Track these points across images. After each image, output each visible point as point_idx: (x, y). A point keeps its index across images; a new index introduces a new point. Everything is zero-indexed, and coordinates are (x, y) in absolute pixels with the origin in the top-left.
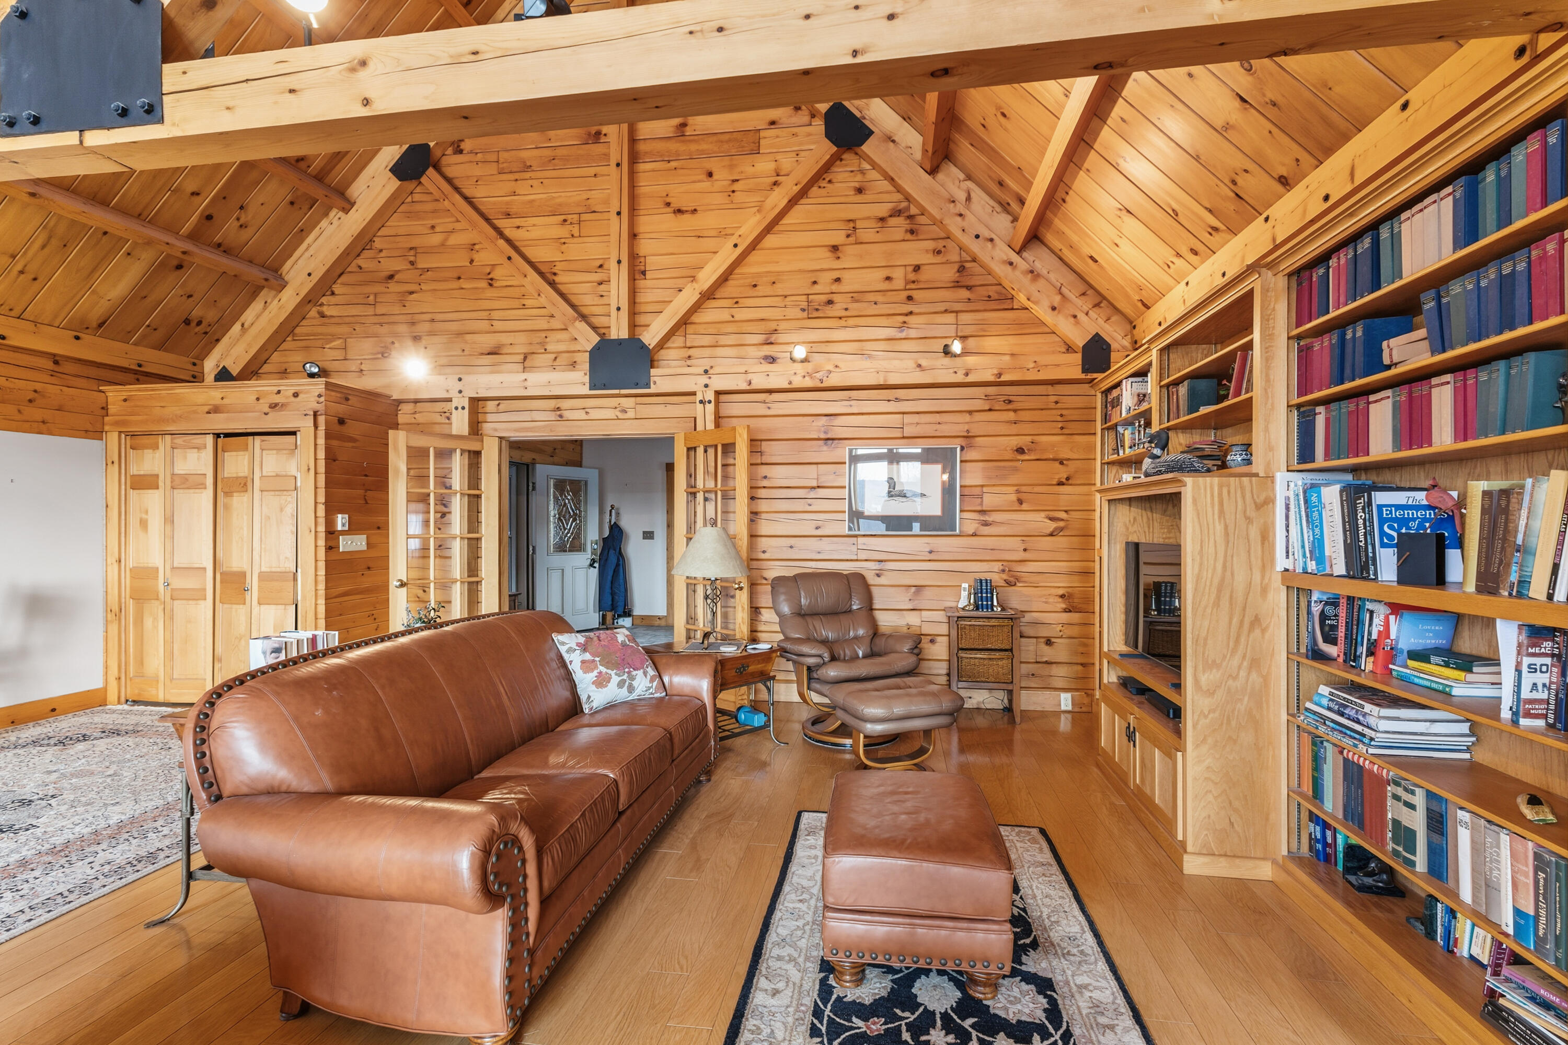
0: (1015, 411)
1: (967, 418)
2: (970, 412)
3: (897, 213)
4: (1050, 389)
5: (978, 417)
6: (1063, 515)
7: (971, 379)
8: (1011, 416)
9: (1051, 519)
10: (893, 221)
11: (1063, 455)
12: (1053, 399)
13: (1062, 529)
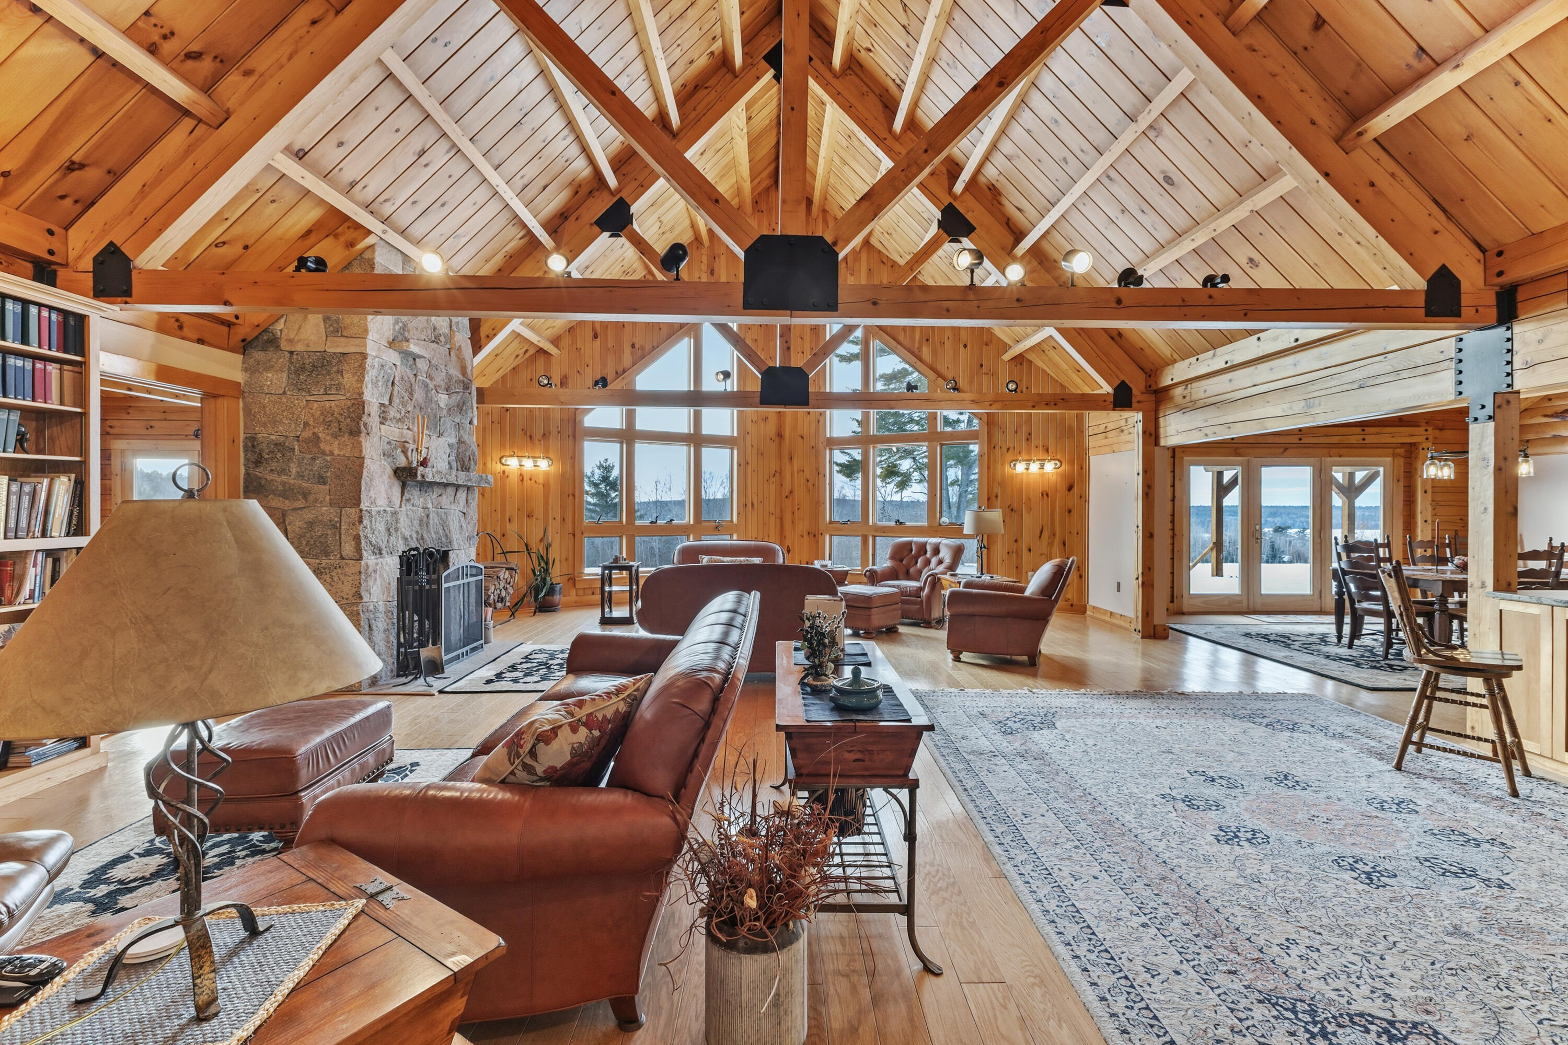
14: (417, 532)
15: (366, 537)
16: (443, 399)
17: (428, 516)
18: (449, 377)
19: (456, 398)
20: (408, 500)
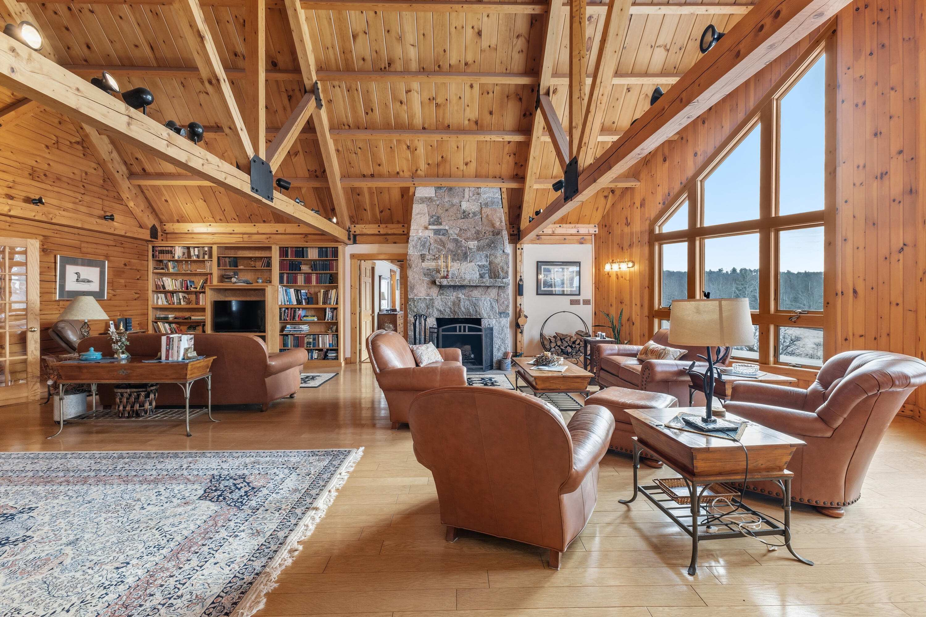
0: (124, 247)
1: (107, 248)
2: (108, 245)
3: (78, 143)
4: (135, 241)
5: (111, 248)
6: (139, 292)
7: (116, 232)
8: (122, 249)
9: (136, 293)
10: (76, 146)
11: (138, 268)
12: (136, 245)
13: (138, 297)
14: (450, 308)
15: (411, 309)
16: (472, 244)
17: (459, 301)
18: (478, 233)
19: (483, 242)
20: (443, 294)
